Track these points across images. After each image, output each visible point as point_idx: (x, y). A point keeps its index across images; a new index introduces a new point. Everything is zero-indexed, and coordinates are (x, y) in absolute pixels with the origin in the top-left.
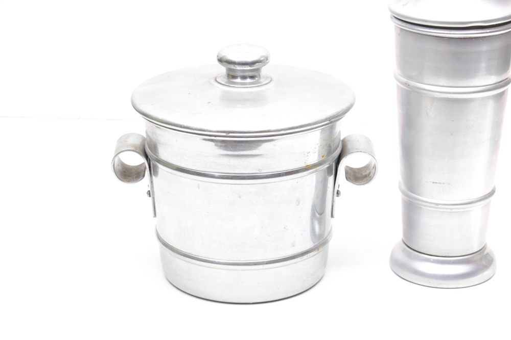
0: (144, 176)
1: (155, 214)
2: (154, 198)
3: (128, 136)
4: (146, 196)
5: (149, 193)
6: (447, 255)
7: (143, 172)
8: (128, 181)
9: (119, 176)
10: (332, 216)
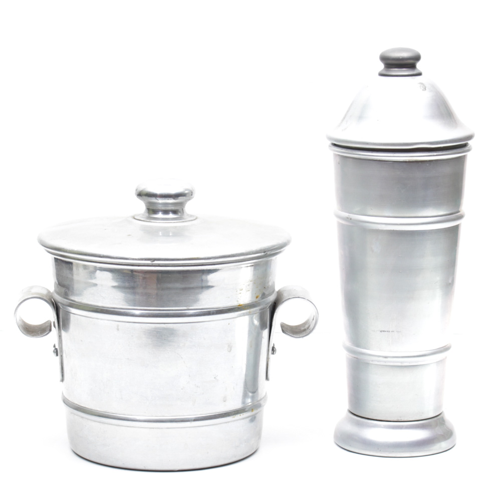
0: (50, 330)
1: (63, 376)
2: (62, 356)
3: (32, 288)
4: (54, 355)
5: (56, 352)
6: (400, 419)
7: (49, 327)
8: (33, 336)
9: (22, 331)
10: (267, 378)
